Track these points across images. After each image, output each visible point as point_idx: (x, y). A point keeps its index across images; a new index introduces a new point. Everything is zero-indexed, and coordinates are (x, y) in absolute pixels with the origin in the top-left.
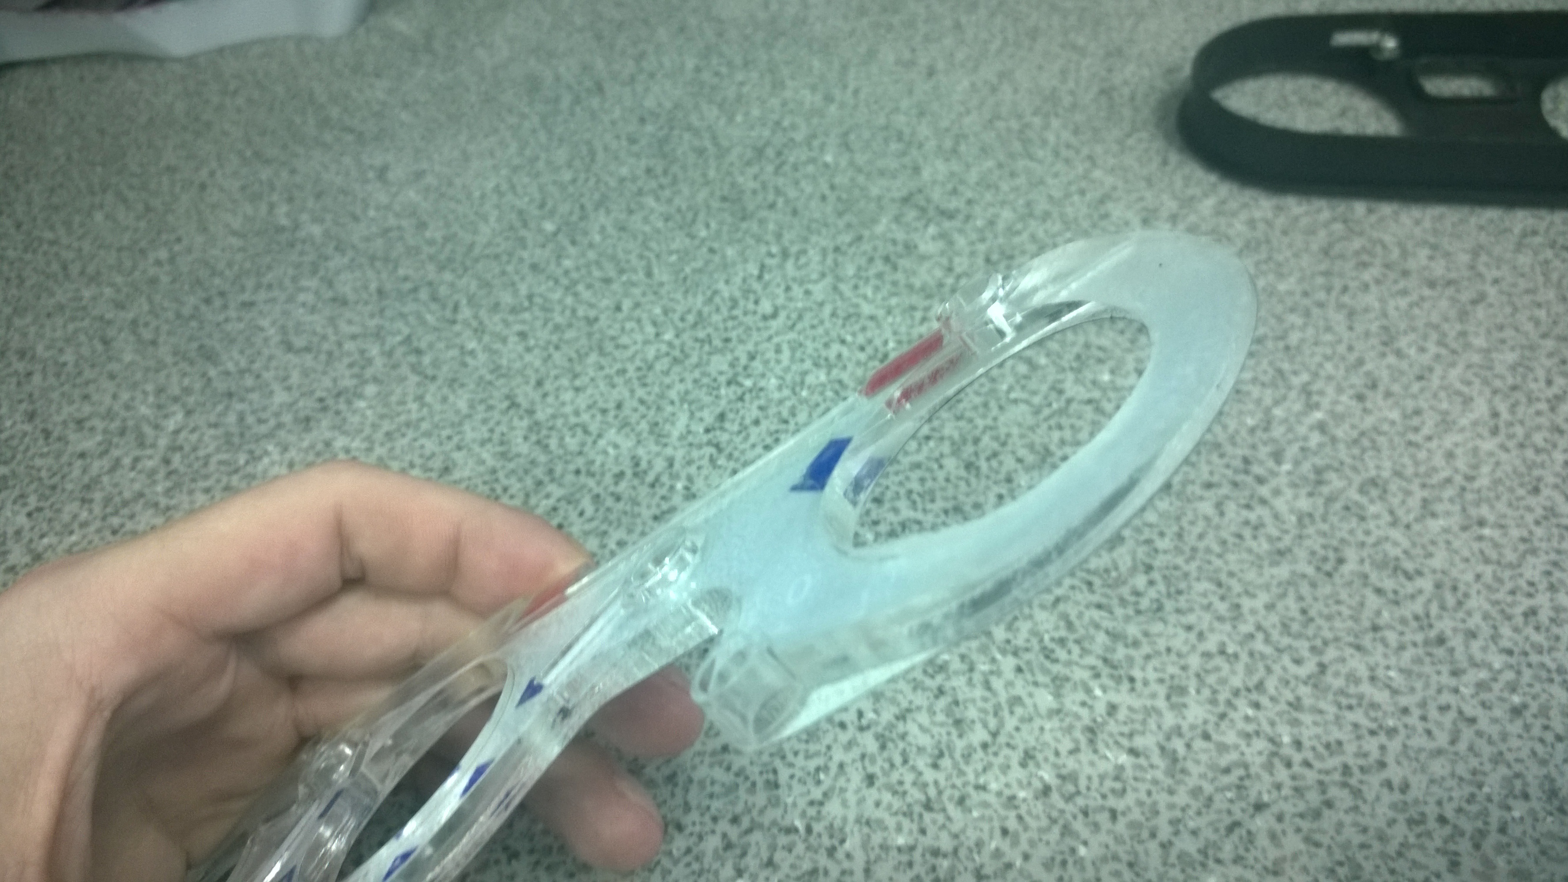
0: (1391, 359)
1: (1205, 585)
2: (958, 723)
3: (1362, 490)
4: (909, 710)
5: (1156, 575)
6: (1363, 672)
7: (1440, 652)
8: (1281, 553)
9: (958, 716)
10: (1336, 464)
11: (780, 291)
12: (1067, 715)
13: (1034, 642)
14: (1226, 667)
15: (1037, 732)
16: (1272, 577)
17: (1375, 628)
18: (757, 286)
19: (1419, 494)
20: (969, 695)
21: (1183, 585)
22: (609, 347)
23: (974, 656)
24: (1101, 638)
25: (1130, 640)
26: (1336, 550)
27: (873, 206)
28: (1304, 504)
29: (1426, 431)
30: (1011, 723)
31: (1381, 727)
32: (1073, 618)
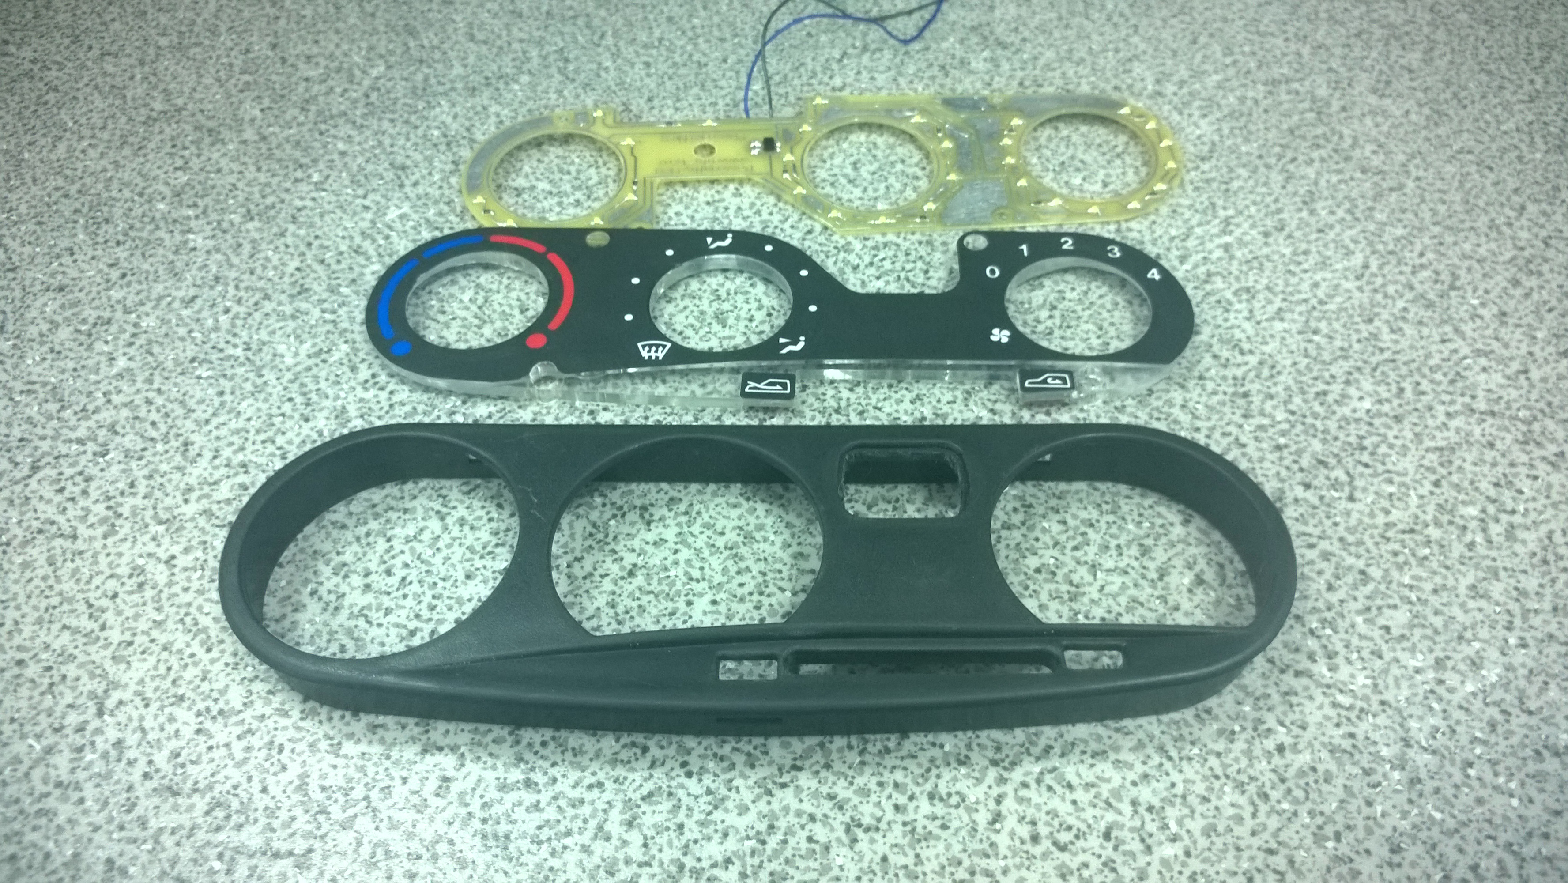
3: (1236, 293)
11: (852, 74)
18: (835, 66)
19: (1278, 303)
22: (709, 84)
27: (947, 27)
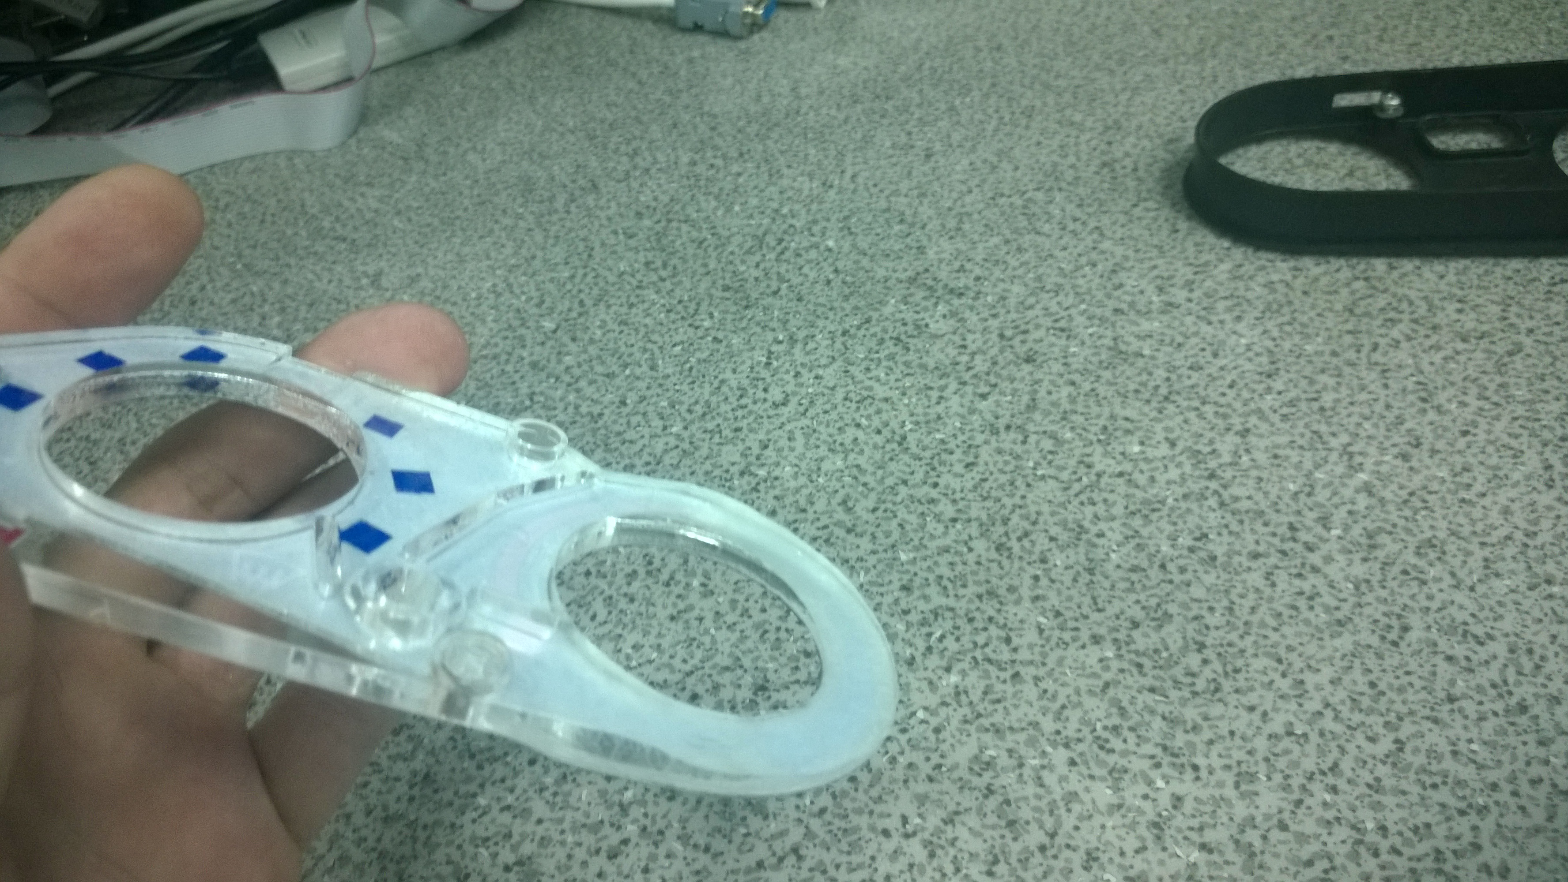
0: (1432, 415)
1: (1262, 662)
2: (1011, 824)
3: (1418, 553)
4: (957, 813)
5: (1209, 653)
6: (1444, 748)
7: (1523, 721)
8: (1340, 623)
9: (1011, 817)
10: (1389, 528)
11: (789, 377)
12: (1129, 810)
13: (1086, 731)
14: (1296, 749)
15: (1098, 832)
16: (1336, 650)
17: (1451, 699)
18: (765, 374)
19: (1480, 554)
20: (1020, 794)
21: (1240, 663)
22: (614, 442)
23: (1023, 750)
24: (1158, 723)
25: (1189, 726)
26: (1399, 617)
27: (879, 287)
28: (1359, 570)
29: (1478, 488)
30: (1069, 821)
31: (1470, 806)
32: (1125, 703)
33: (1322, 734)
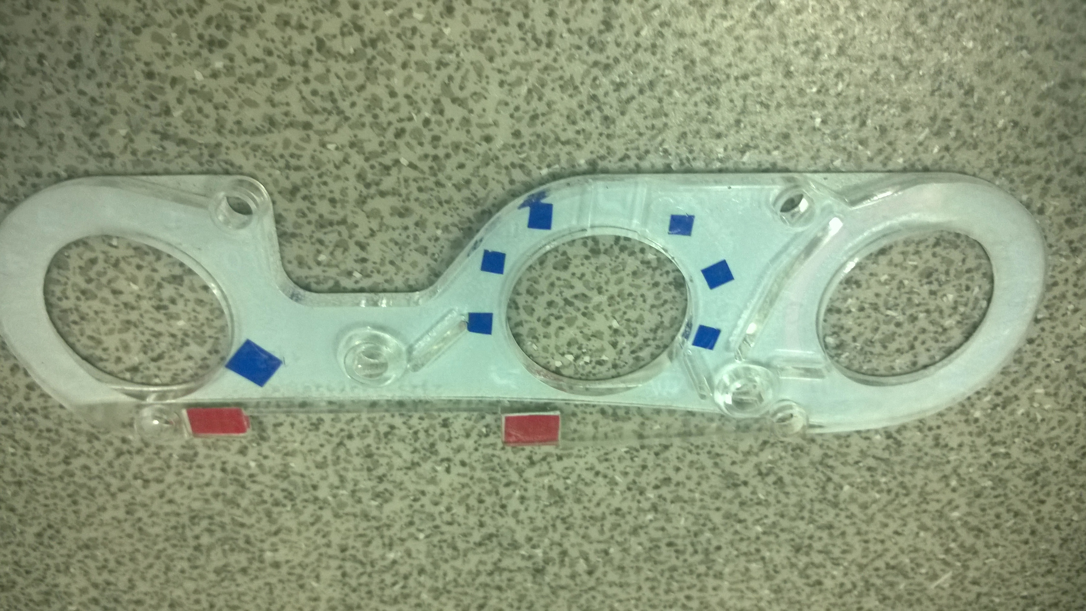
4: (408, 469)
6: (34, 454)
8: (87, 547)
9: (369, 461)
14: (145, 470)
17: (19, 484)
23: (350, 502)
26: (41, 545)
28: (62, 580)
31: (27, 414)
33: (123, 477)
